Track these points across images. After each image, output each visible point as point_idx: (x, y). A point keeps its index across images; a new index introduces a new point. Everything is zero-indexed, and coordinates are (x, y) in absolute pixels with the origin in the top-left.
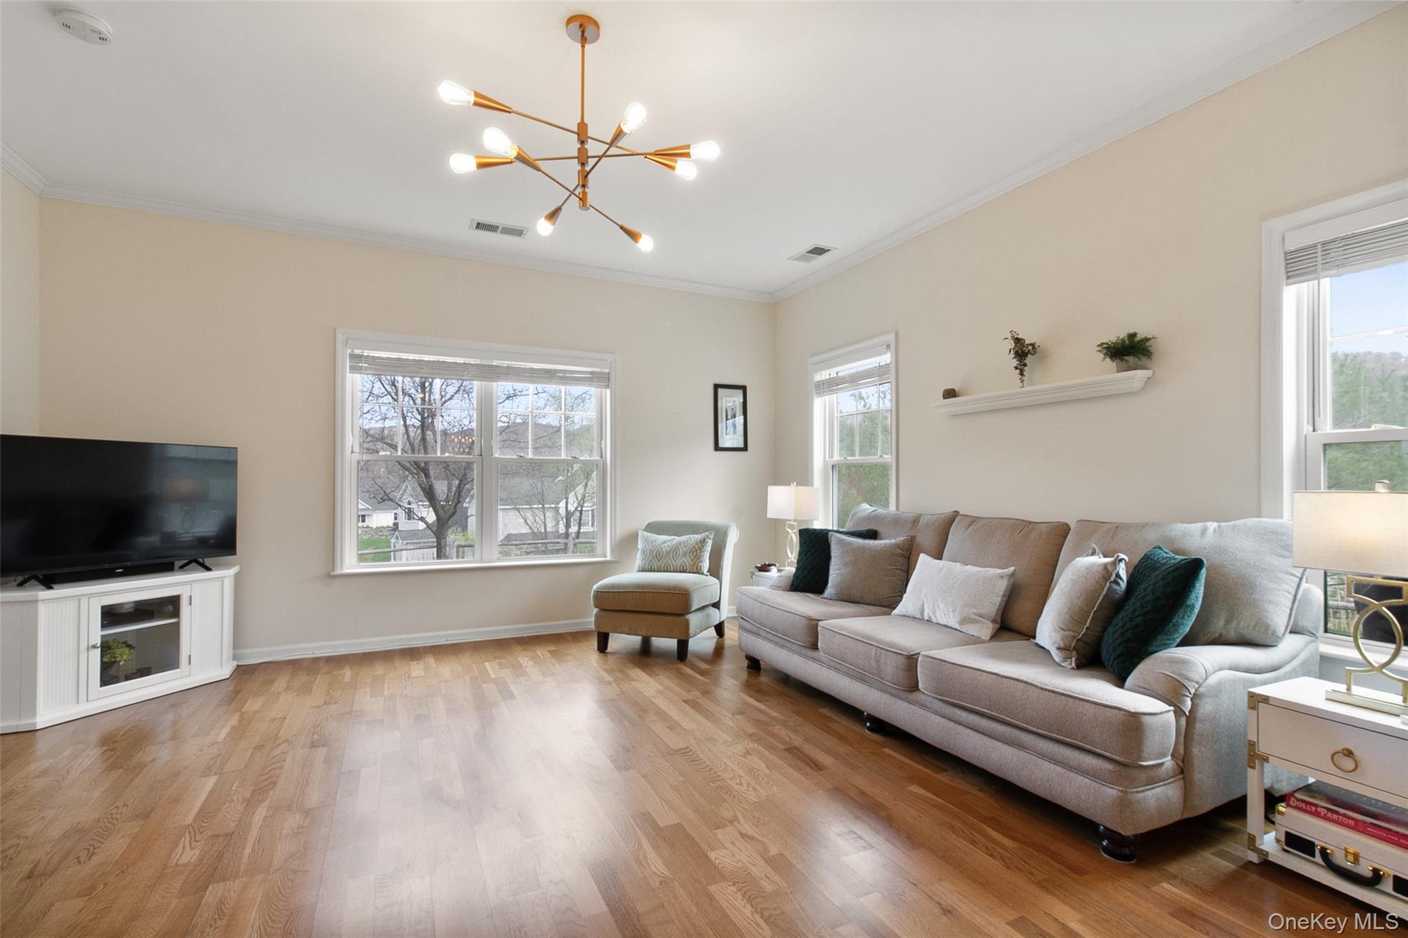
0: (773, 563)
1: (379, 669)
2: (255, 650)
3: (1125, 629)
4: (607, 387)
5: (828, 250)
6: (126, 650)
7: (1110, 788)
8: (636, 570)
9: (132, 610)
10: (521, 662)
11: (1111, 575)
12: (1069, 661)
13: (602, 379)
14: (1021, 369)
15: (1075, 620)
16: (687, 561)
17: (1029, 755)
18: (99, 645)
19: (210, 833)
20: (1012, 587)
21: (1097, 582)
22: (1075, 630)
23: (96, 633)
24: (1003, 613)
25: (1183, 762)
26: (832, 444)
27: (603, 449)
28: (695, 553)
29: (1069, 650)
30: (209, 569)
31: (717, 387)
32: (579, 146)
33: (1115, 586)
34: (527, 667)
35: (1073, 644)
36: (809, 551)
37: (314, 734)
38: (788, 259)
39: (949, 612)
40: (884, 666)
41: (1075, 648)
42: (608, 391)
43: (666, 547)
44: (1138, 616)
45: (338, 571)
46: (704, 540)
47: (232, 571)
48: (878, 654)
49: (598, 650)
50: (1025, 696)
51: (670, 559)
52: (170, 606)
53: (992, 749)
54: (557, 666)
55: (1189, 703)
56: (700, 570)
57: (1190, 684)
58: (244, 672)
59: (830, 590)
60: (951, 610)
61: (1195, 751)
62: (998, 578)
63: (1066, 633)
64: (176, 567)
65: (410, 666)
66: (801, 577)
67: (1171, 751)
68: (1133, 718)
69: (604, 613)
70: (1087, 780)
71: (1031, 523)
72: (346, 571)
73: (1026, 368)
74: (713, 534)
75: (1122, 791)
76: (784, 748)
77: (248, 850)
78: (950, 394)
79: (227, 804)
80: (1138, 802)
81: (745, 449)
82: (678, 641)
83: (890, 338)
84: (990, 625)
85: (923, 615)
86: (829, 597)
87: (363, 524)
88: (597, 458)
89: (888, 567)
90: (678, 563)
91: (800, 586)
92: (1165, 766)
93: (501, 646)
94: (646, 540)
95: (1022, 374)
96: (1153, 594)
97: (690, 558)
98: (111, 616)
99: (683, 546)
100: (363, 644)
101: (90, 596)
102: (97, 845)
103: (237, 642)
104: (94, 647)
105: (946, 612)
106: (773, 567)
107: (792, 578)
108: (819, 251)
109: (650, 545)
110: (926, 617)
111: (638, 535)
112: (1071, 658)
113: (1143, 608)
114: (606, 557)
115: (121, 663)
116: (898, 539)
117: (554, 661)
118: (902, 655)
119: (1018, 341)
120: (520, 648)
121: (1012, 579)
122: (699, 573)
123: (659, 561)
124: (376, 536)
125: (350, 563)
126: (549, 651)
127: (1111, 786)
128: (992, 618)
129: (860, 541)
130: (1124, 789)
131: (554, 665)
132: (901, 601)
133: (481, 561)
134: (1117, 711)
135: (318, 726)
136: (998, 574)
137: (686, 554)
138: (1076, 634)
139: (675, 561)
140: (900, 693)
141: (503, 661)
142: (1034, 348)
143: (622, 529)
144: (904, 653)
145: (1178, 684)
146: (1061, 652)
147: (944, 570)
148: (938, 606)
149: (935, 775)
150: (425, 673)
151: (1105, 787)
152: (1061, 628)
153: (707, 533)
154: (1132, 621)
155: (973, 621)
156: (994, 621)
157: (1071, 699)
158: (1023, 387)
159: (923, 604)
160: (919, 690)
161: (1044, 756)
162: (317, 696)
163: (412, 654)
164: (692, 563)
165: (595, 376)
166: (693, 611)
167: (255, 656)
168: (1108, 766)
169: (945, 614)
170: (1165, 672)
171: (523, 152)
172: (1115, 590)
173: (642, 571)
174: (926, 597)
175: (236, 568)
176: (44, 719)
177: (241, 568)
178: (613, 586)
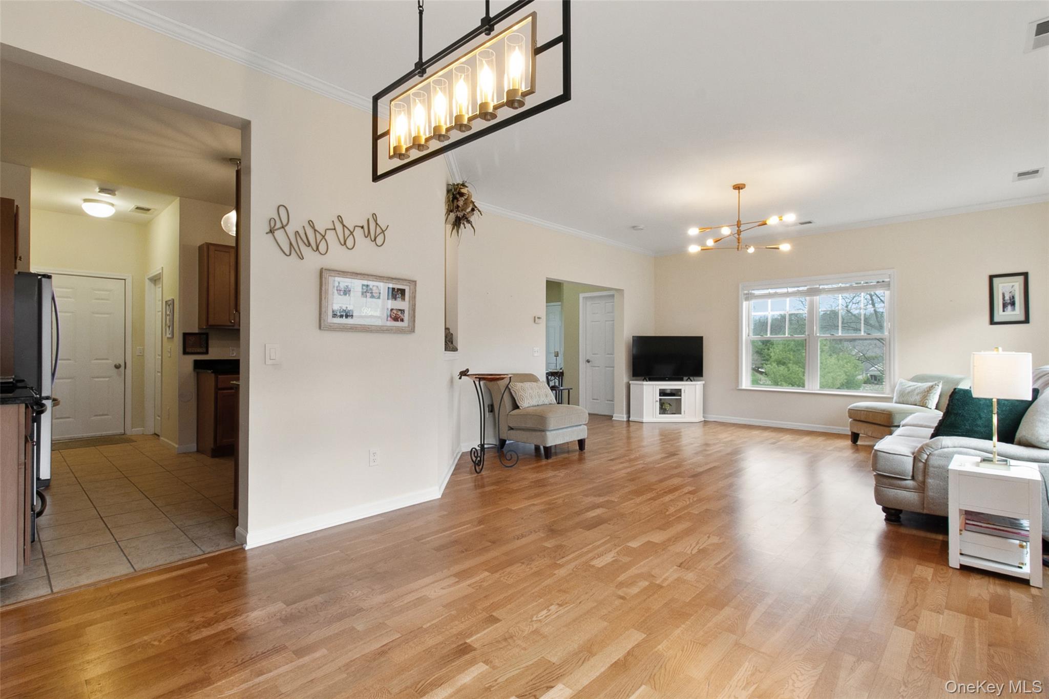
2: (709, 415)
4: (887, 290)
5: (1037, 171)
6: (668, 405)
8: (894, 402)
9: (666, 392)
13: (886, 285)
16: (917, 398)
23: (658, 397)
25: (923, 485)
30: (692, 381)
31: (992, 277)
42: (889, 292)
43: (910, 390)
45: (740, 388)
46: (934, 387)
47: (700, 383)
49: (852, 441)
52: (677, 393)
55: (925, 457)
58: (705, 422)
69: (854, 421)
72: (743, 388)
74: (941, 383)
81: (1024, 322)
94: (902, 384)
97: (920, 396)
98: (663, 393)
101: (656, 385)
103: (704, 411)
104: (657, 401)
108: (1029, 173)
109: (904, 388)
115: (667, 408)
125: (746, 384)
133: (808, 390)
139: (910, 397)
153: (937, 383)
164: (920, 400)
167: (712, 417)
175: (703, 382)
176: (645, 420)
177: (705, 382)
178: (856, 407)
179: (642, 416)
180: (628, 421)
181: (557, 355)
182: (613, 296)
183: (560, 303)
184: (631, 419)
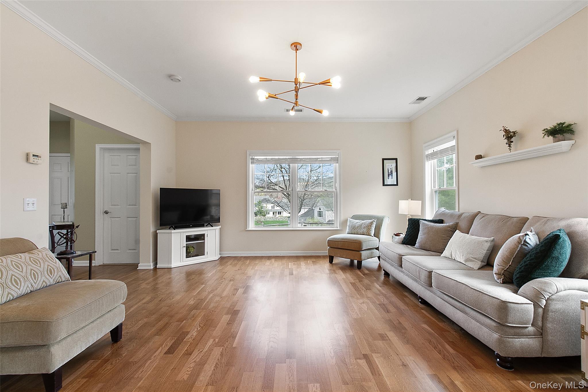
0: (402, 233)
1: (257, 262)
2: (224, 252)
3: (522, 266)
4: (337, 163)
5: (426, 98)
6: (193, 249)
7: (496, 334)
8: (346, 233)
9: (194, 237)
10: (301, 264)
11: (522, 242)
12: (500, 279)
13: (336, 160)
14: (509, 144)
15: (504, 261)
16: (365, 230)
17: (468, 317)
18: (185, 246)
19: (198, 298)
20: (494, 247)
21: (515, 244)
22: (504, 265)
23: (185, 243)
24: (488, 258)
25: (542, 330)
26: (434, 182)
27: (337, 187)
28: (368, 227)
29: (501, 275)
30: (212, 227)
31: (383, 160)
32: (295, 86)
33: (524, 247)
34: (302, 265)
35: (502, 272)
36: (411, 228)
37: (232, 277)
38: (409, 104)
39: (461, 256)
40: (421, 275)
41: (503, 274)
42: (338, 164)
43: (357, 225)
44: (528, 261)
45: (248, 229)
46: (372, 222)
47: (219, 227)
48: (420, 270)
49: (329, 262)
50: (465, 291)
51: (358, 229)
52: (201, 237)
53: (456, 313)
54: (313, 266)
55: (544, 302)
56: (370, 234)
57: (545, 293)
58: (222, 259)
59: (417, 245)
60: (461, 255)
61: (549, 325)
62: (485, 242)
63: (499, 267)
64: (205, 226)
65: (266, 261)
66: (406, 238)
67: (531, 322)
68: (503, 304)
69: (331, 249)
70: (487, 330)
71: (510, 217)
72: (250, 229)
73: (512, 143)
74: (376, 220)
75: (500, 336)
76: (379, 303)
77: (204, 304)
78: (479, 157)
79: (204, 292)
80: (509, 342)
81: (397, 185)
82: (357, 261)
83: (455, 133)
84: (480, 263)
85: (452, 257)
86: (416, 247)
87: (280, 215)
88: (335, 190)
89: (443, 236)
90: (361, 231)
91: (406, 242)
92: (527, 329)
93: (298, 258)
94: (350, 221)
95: (510, 146)
96: (536, 250)
97: (366, 229)
98: (189, 238)
99: (364, 224)
100: (255, 253)
101: (183, 232)
102: (175, 296)
103: (221, 250)
105: (460, 256)
106: (401, 234)
107: (403, 239)
108: (422, 99)
109: (352, 223)
110: (453, 258)
111: (348, 219)
112: (501, 279)
113: (531, 257)
114: (338, 228)
115: (192, 252)
116: (450, 224)
117: (312, 264)
118: (427, 271)
119: (507, 131)
120: (303, 259)
121: (493, 243)
122: (369, 236)
123: (354, 230)
124: (284, 220)
125: (252, 226)
126: (312, 261)
127: (496, 333)
128: (481, 260)
129: (432, 224)
130: (500, 335)
131: (311, 266)
132: (445, 250)
133: (292, 228)
134: (497, 300)
135: (234, 275)
136: (485, 240)
137: (365, 228)
138: (504, 268)
139: (360, 230)
140: (427, 287)
141: (296, 263)
142: (514, 134)
143: (343, 218)
144: (428, 270)
145: (539, 292)
146: (497, 275)
147: (462, 237)
148: (457, 253)
149: (438, 323)
150: (270, 264)
151: (494, 333)
152: (498, 265)
153: (374, 220)
154: (525, 263)
155: (471, 261)
156: (482, 261)
157: (481, 293)
158: (510, 152)
159: (452, 252)
160: (432, 286)
161: (473, 318)
162: (238, 267)
163: (269, 258)
164: (367, 231)
165: (332, 159)
166: (363, 250)
167: (226, 254)
168: (494, 324)
169: (459, 257)
170: (534, 287)
171: (271, 94)
172: (525, 248)
173: (349, 234)
174: (453, 249)
175: (220, 227)
176: (173, 265)
177: (221, 227)
178: (334, 239)
179: (170, 262)
180: (155, 268)
181: (65, 207)
182: (138, 150)
183: (69, 155)
184: (158, 266)
